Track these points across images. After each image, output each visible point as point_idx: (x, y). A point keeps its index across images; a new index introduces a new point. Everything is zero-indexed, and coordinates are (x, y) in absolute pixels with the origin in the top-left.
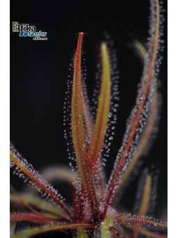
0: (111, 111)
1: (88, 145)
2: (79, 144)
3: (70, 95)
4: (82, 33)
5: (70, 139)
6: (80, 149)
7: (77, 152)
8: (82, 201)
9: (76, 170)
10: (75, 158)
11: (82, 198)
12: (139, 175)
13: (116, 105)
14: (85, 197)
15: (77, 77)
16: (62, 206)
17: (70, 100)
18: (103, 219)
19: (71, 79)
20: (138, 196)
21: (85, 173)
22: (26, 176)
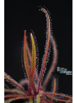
0: (37, 56)
1: (30, 68)
2: (27, 69)
3: (23, 52)
4: (25, 31)
5: (24, 67)
6: (28, 70)
7: (27, 72)
8: (30, 88)
9: (27, 78)
10: (26, 74)
11: (30, 87)
12: (52, 79)
13: (38, 54)
14: (31, 87)
15: (25, 46)
16: (24, 91)
17: (23, 54)
18: (38, 94)
19: (23, 47)
20: (52, 86)
21: (30, 79)
22: (10, 81)
